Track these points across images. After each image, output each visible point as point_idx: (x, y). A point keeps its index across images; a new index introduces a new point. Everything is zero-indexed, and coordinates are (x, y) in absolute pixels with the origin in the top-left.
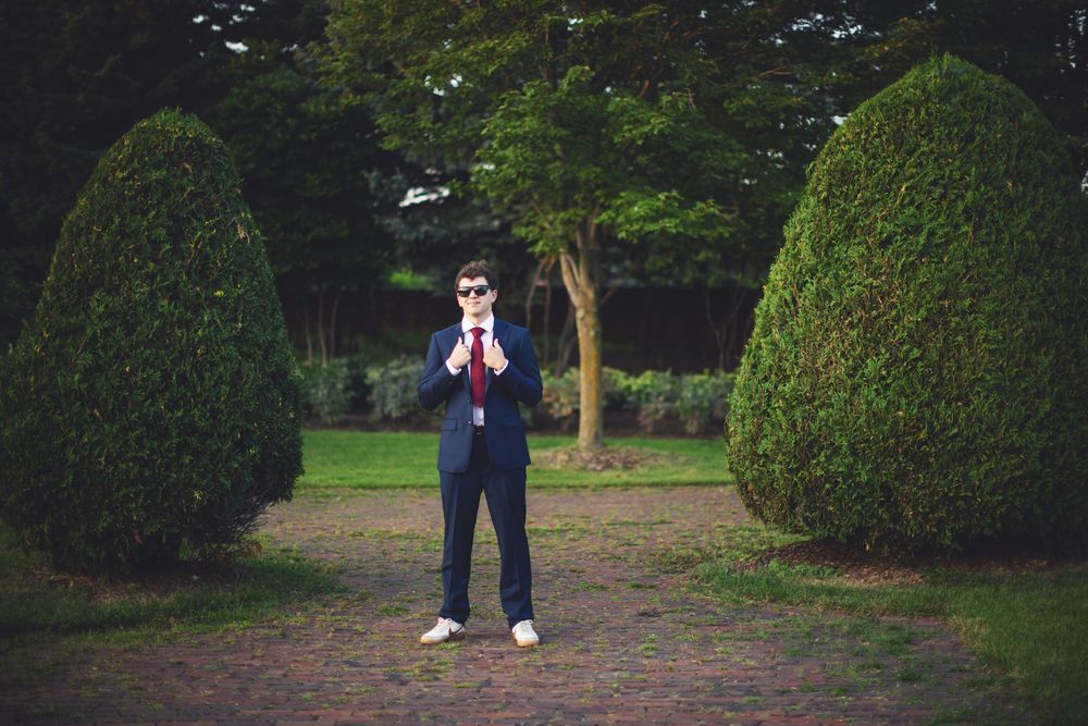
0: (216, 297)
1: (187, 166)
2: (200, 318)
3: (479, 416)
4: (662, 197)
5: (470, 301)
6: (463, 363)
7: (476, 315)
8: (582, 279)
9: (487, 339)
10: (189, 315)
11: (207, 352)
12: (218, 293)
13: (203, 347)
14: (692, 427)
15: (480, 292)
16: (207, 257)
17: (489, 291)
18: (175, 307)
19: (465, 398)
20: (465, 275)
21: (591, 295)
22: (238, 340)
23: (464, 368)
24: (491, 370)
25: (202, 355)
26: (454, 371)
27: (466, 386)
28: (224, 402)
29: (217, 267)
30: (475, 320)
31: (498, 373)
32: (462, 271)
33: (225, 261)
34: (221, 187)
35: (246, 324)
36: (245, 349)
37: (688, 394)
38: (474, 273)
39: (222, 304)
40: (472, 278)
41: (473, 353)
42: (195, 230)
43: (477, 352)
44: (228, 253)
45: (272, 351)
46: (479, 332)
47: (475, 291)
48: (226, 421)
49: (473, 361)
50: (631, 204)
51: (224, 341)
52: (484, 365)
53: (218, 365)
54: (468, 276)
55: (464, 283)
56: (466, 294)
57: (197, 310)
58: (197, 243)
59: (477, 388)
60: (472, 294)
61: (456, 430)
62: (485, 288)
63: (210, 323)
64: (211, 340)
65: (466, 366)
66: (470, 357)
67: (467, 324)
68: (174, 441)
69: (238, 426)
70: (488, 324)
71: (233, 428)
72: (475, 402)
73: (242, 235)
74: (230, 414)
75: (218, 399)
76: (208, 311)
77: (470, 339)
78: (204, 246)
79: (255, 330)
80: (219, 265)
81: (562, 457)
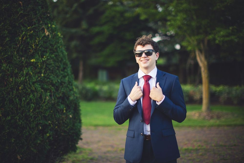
0: (31, 62)
1: (21, 3)
2: (22, 72)
3: (147, 129)
4: (231, 28)
5: (142, 59)
6: (138, 98)
7: (146, 68)
8: (203, 58)
9: (153, 83)
10: (16, 71)
11: (24, 88)
12: (32, 60)
13: (22, 86)
14: (235, 102)
15: (148, 54)
16: (28, 43)
17: (154, 53)
18: (9, 67)
19: (139, 118)
20: (139, 44)
21: (206, 63)
22: (41, 82)
23: (138, 100)
24: (155, 101)
25: (22, 89)
26: (132, 103)
27: (140, 111)
28: (32, 112)
29: (33, 48)
30: (145, 71)
31: (158, 104)
32: (138, 41)
33: (37, 45)
34: (37, 12)
35: (46, 75)
36: (45, 86)
37: (234, 92)
38: (144, 42)
39: (34, 65)
40: (144, 45)
41: (144, 92)
42: (23, 31)
43: (146, 91)
44: (39, 42)
45: (61, 87)
46: (148, 78)
47: (145, 53)
48: (33, 121)
49: (143, 96)
50: (219, 32)
51: (34, 83)
52: (150, 99)
53: (29, 95)
54: (141, 44)
55: (139, 49)
56: (140, 55)
57: (21, 68)
58: (23, 37)
59: (146, 112)
60: (144, 55)
61: (134, 137)
62: (151, 51)
63: (27, 74)
64: (26, 82)
65: (140, 99)
66: (142, 94)
67: (141, 73)
68: (7, 131)
69: (40, 123)
70: (153, 73)
71: (37, 125)
72: (144, 121)
73: (47, 34)
74: (35, 118)
75: (29, 111)
76: (26, 68)
77: (142, 82)
78: (27, 39)
79: (51, 77)
80: (34, 47)
81: (197, 115)
